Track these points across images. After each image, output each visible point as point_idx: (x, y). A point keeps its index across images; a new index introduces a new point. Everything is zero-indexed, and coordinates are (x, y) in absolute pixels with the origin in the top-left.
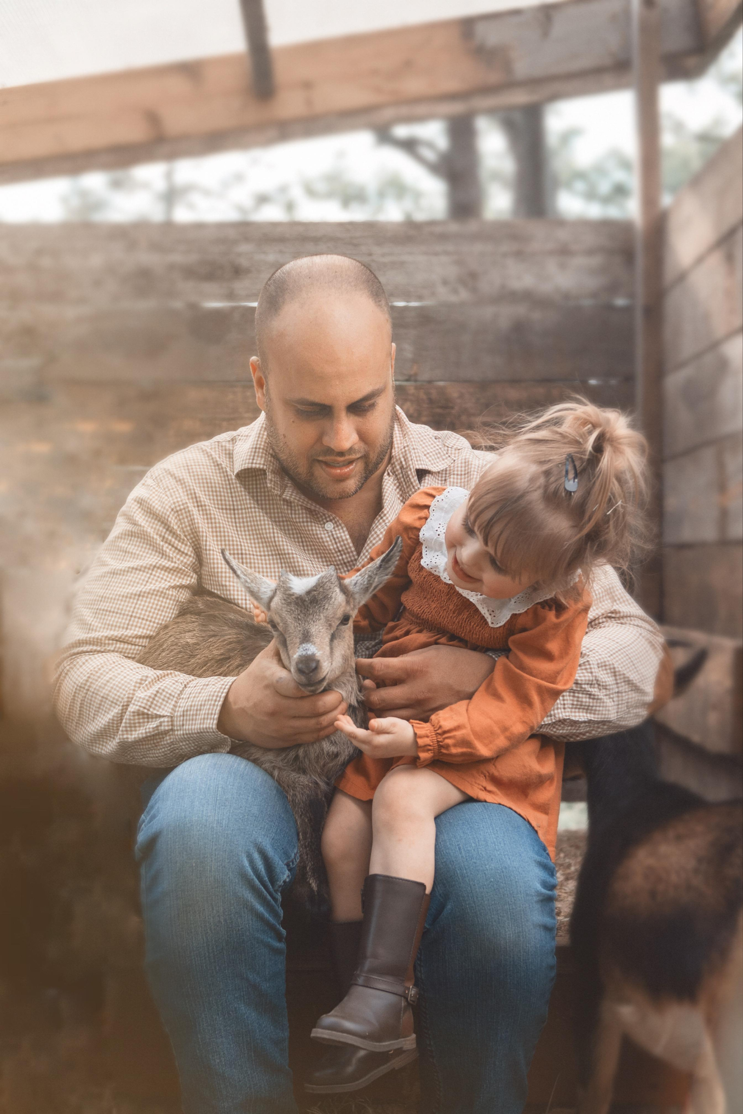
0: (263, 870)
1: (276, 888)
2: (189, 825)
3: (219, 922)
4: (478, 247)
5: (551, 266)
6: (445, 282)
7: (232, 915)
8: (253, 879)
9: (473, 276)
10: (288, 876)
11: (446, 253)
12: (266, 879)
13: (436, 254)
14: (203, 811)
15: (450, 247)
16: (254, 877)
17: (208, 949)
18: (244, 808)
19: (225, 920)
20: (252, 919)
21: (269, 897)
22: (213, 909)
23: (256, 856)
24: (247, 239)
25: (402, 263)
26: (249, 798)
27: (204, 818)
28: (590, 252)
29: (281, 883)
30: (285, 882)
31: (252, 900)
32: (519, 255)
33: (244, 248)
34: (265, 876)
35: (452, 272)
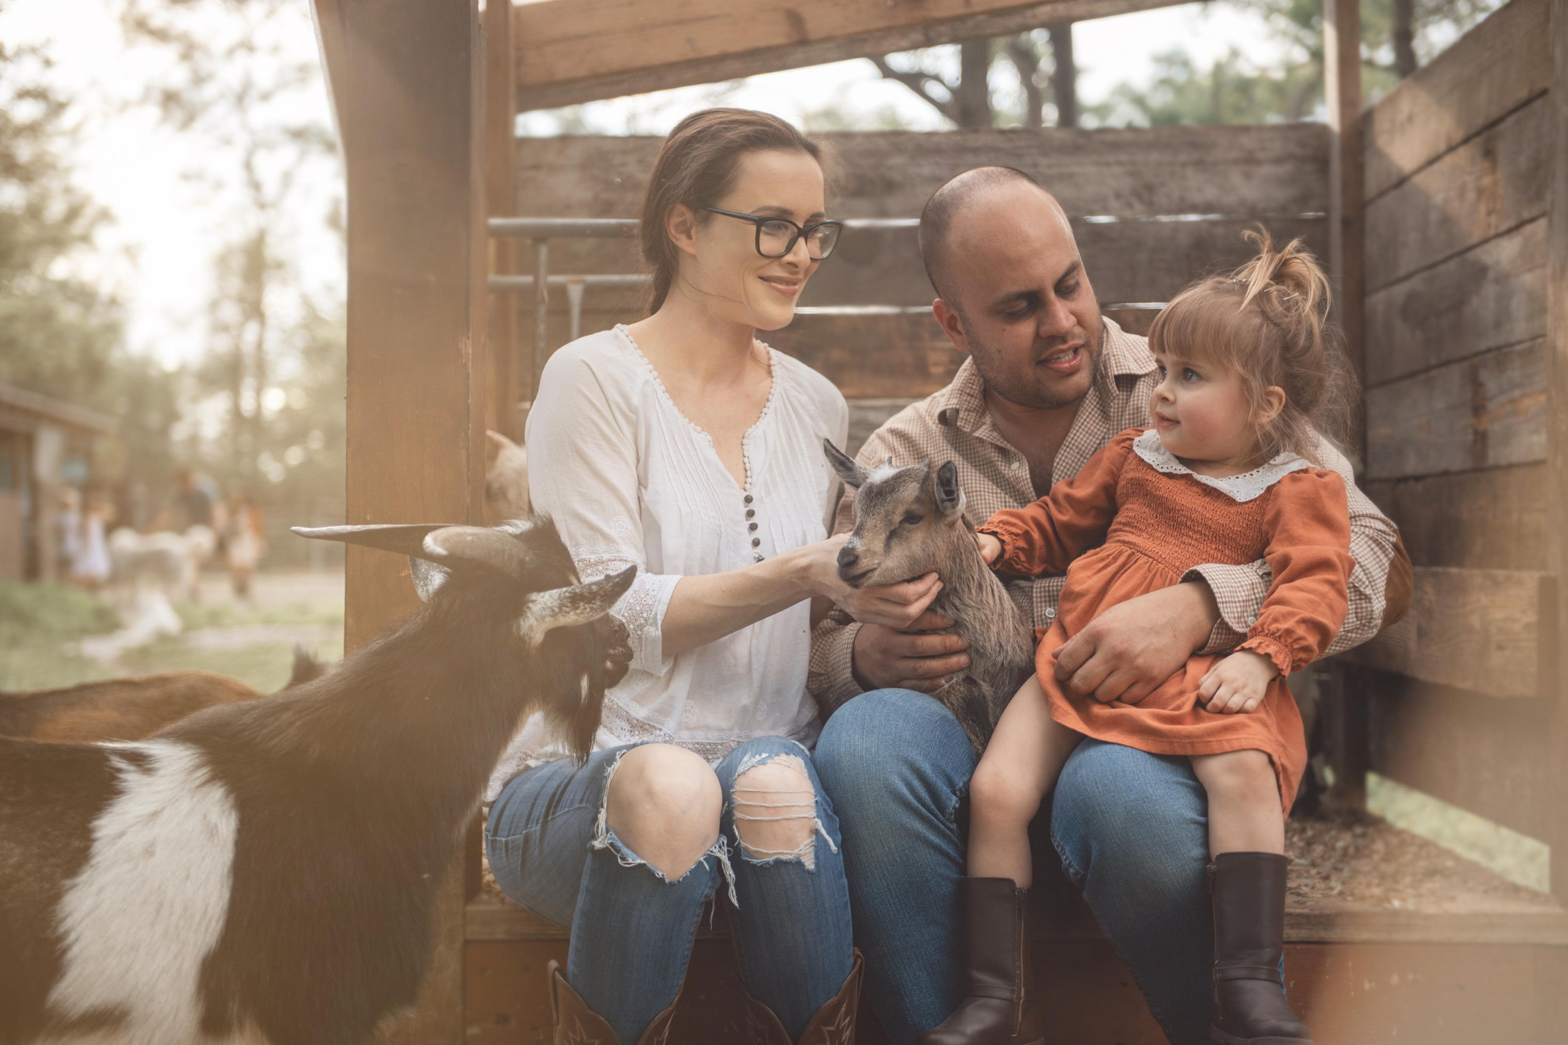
0: (927, 797)
1: (947, 816)
2: (837, 758)
3: (895, 860)
4: (1154, 157)
5: (1236, 177)
6: (1118, 196)
7: (907, 851)
8: (917, 807)
9: (1150, 188)
10: (956, 802)
11: (1120, 163)
12: (933, 807)
13: (1108, 164)
14: (850, 741)
15: (1123, 157)
16: (919, 805)
17: (891, 894)
18: (893, 734)
19: (900, 857)
20: (930, 853)
21: (941, 826)
22: (884, 847)
23: (916, 783)
24: (898, 149)
25: (1071, 176)
26: (899, 723)
27: (852, 748)
28: (1278, 161)
29: (951, 810)
30: (954, 808)
31: (924, 831)
32: (1199, 164)
33: (897, 160)
34: (931, 804)
35: (1126, 184)
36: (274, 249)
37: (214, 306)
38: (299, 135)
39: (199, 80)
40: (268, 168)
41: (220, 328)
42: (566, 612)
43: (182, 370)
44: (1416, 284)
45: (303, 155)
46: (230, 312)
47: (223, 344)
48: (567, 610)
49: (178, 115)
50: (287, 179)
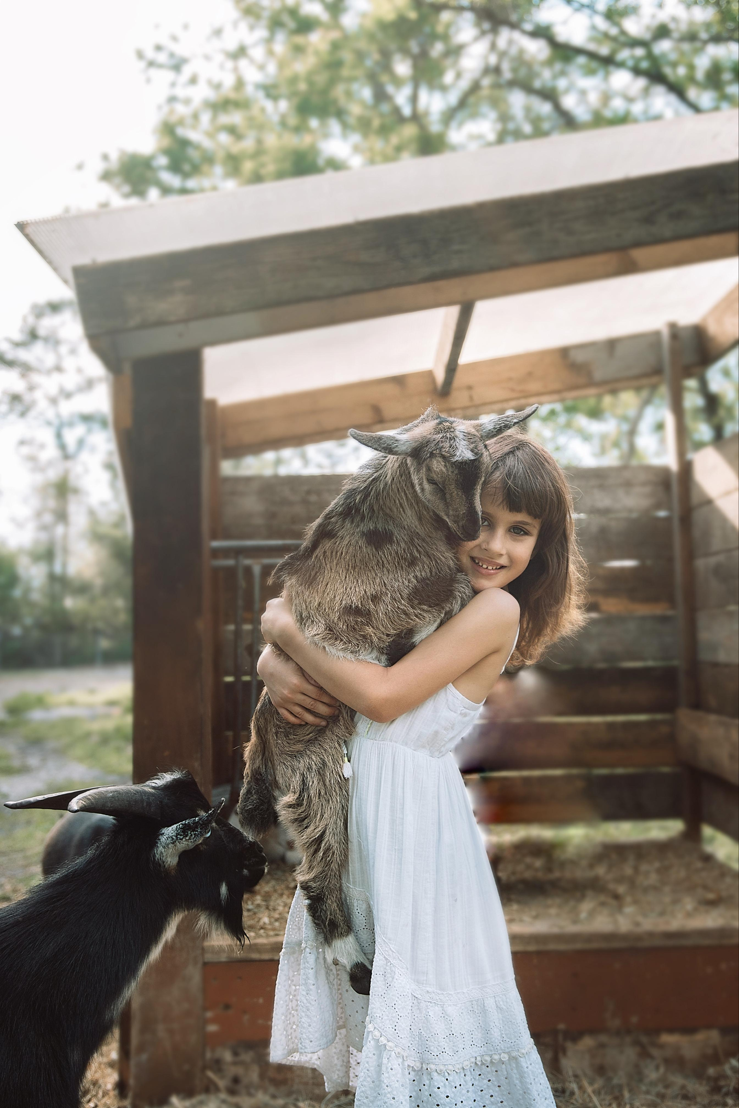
5: (621, 493)
36: (73, 481)
37: (39, 514)
38: (87, 418)
39: (31, 388)
40: (71, 437)
41: (44, 528)
42: (180, 839)
43: (21, 550)
44: (721, 558)
45: (89, 431)
46: (48, 518)
47: (43, 536)
48: (182, 837)
49: (19, 408)
50: (81, 443)
